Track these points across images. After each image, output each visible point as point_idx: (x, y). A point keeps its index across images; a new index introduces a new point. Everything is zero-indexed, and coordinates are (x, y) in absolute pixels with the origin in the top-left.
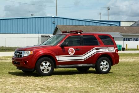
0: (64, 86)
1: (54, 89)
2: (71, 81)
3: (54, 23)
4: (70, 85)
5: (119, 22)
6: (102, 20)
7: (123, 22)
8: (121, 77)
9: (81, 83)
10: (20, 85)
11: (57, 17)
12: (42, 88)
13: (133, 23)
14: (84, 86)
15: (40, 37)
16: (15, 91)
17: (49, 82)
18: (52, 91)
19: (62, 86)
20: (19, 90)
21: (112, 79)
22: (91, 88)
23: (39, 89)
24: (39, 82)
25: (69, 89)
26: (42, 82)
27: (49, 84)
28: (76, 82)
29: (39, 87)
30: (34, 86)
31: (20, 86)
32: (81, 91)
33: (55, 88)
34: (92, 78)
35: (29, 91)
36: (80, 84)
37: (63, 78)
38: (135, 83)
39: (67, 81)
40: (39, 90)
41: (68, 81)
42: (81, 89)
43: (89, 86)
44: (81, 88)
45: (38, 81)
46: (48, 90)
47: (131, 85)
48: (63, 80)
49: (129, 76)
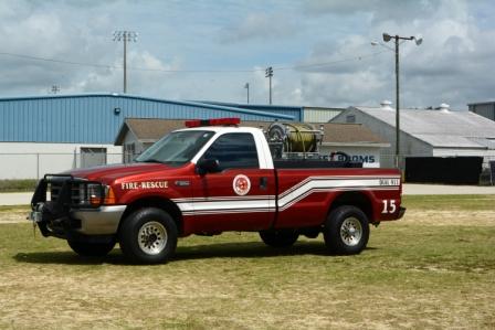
0: (147, 297)
1: (119, 306)
2: (166, 282)
3: (117, 113)
4: (164, 293)
5: (298, 110)
6: (251, 104)
7: (311, 111)
8: (305, 267)
9: (195, 286)
10: (22, 293)
11: (127, 95)
12: (84, 304)
13: (337, 113)
14: (203, 295)
15: (78, 151)
16: (8, 313)
17: (104, 286)
18: (112, 310)
19: (142, 297)
20: (20, 308)
21: (281, 273)
22: (224, 300)
23: (76, 305)
24: (77, 285)
25: (160, 305)
26: (86, 286)
27: (104, 291)
28: (179, 284)
29: (76, 300)
30: (62, 298)
31: (22, 297)
32: (196, 309)
33: (122, 303)
34: (226, 271)
35: (48, 311)
36: (193, 291)
37: (144, 273)
38: (344, 284)
39: (154, 280)
40: (76, 309)
41: (159, 281)
42: (195, 303)
43: (218, 295)
44: (194, 300)
45: (72, 281)
46: (101, 307)
47: (332, 291)
48: (144, 278)
49: (328, 264)
